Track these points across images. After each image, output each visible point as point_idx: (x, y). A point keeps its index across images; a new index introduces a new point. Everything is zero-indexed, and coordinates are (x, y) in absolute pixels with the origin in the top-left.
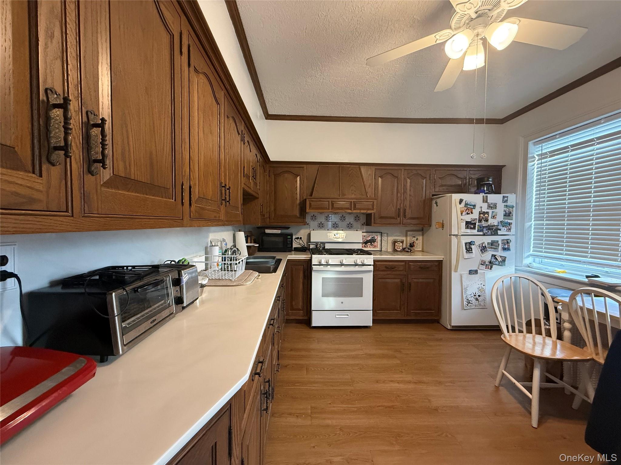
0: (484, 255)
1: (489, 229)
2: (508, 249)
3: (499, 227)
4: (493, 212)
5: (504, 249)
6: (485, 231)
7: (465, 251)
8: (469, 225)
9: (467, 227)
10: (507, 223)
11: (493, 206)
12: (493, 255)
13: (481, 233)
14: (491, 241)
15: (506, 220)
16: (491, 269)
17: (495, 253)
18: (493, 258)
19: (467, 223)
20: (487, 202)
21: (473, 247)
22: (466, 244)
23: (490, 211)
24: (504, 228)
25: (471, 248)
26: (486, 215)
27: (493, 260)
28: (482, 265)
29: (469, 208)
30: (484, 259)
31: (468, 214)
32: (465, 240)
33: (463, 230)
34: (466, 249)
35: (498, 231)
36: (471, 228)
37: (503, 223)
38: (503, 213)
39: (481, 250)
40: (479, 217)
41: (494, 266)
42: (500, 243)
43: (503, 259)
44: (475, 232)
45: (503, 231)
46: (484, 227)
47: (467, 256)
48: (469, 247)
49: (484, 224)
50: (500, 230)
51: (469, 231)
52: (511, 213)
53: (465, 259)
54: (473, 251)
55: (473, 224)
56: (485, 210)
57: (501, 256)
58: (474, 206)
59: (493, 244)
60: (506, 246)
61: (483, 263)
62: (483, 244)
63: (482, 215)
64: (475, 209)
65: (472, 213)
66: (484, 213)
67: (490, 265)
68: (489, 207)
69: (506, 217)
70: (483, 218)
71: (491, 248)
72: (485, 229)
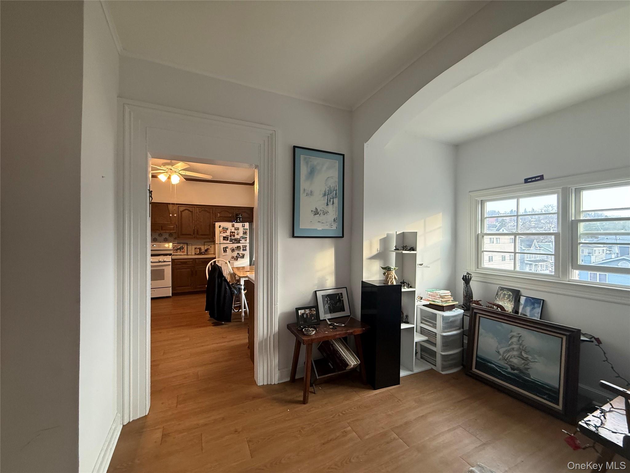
0: (233, 253)
1: (235, 240)
2: (246, 250)
3: (241, 239)
4: (237, 232)
5: (243, 250)
6: (233, 241)
7: (223, 251)
8: (225, 238)
9: (224, 240)
10: (244, 237)
11: (237, 229)
12: (238, 253)
13: (232, 242)
14: (237, 246)
15: (244, 236)
16: (237, 260)
17: (238, 252)
18: (238, 254)
19: (224, 237)
20: (234, 227)
21: (227, 249)
22: (223, 248)
23: (236, 231)
24: (243, 240)
25: (226, 250)
26: (234, 233)
27: (238, 256)
28: (233, 258)
29: (225, 230)
30: (233, 255)
31: (224, 233)
32: (222, 246)
33: (222, 241)
34: (224, 250)
35: (240, 241)
36: (226, 240)
37: (243, 238)
38: (242, 232)
39: (232, 251)
40: (230, 234)
41: (239, 259)
42: (241, 247)
43: (243, 255)
44: (228, 242)
45: (243, 241)
46: (233, 239)
47: (224, 254)
48: (225, 250)
49: (233, 238)
50: (241, 240)
51: (225, 241)
52: (246, 232)
53: (223, 256)
54: (228, 252)
55: (227, 238)
56: (233, 230)
57: (242, 254)
58: (227, 229)
59: (238, 248)
60: (245, 248)
61: (233, 257)
62: (232, 248)
63: (232, 233)
64: (227, 230)
65: (226, 232)
66: (233, 232)
67: (236, 259)
68: (235, 229)
69: (244, 234)
70: (232, 235)
71: (237, 250)
72: (233, 240)
